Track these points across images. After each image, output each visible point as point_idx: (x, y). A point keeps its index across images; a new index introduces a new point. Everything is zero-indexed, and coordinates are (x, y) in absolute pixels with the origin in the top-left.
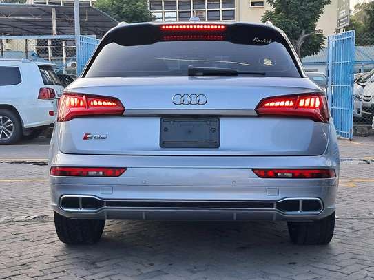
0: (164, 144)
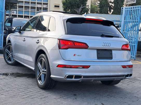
0: (98, 58)
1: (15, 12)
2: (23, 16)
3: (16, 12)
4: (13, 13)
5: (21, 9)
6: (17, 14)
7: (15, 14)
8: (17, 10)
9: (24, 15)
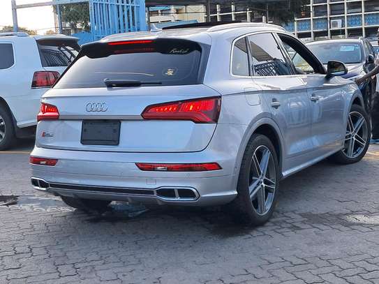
1: (339, 21)
2: (361, 29)
3: (343, 22)
4: (335, 24)
5: (356, 10)
6: (346, 28)
7: (339, 27)
8: (346, 15)
9: (363, 27)
